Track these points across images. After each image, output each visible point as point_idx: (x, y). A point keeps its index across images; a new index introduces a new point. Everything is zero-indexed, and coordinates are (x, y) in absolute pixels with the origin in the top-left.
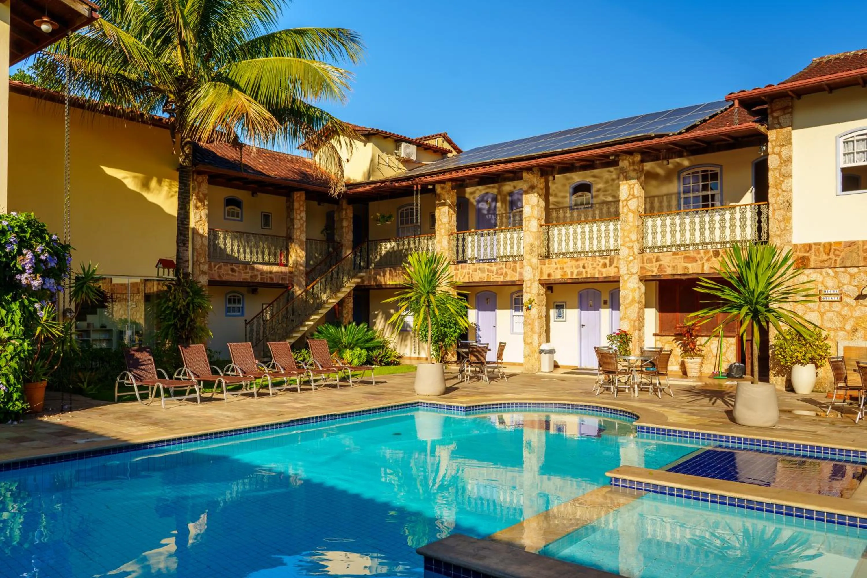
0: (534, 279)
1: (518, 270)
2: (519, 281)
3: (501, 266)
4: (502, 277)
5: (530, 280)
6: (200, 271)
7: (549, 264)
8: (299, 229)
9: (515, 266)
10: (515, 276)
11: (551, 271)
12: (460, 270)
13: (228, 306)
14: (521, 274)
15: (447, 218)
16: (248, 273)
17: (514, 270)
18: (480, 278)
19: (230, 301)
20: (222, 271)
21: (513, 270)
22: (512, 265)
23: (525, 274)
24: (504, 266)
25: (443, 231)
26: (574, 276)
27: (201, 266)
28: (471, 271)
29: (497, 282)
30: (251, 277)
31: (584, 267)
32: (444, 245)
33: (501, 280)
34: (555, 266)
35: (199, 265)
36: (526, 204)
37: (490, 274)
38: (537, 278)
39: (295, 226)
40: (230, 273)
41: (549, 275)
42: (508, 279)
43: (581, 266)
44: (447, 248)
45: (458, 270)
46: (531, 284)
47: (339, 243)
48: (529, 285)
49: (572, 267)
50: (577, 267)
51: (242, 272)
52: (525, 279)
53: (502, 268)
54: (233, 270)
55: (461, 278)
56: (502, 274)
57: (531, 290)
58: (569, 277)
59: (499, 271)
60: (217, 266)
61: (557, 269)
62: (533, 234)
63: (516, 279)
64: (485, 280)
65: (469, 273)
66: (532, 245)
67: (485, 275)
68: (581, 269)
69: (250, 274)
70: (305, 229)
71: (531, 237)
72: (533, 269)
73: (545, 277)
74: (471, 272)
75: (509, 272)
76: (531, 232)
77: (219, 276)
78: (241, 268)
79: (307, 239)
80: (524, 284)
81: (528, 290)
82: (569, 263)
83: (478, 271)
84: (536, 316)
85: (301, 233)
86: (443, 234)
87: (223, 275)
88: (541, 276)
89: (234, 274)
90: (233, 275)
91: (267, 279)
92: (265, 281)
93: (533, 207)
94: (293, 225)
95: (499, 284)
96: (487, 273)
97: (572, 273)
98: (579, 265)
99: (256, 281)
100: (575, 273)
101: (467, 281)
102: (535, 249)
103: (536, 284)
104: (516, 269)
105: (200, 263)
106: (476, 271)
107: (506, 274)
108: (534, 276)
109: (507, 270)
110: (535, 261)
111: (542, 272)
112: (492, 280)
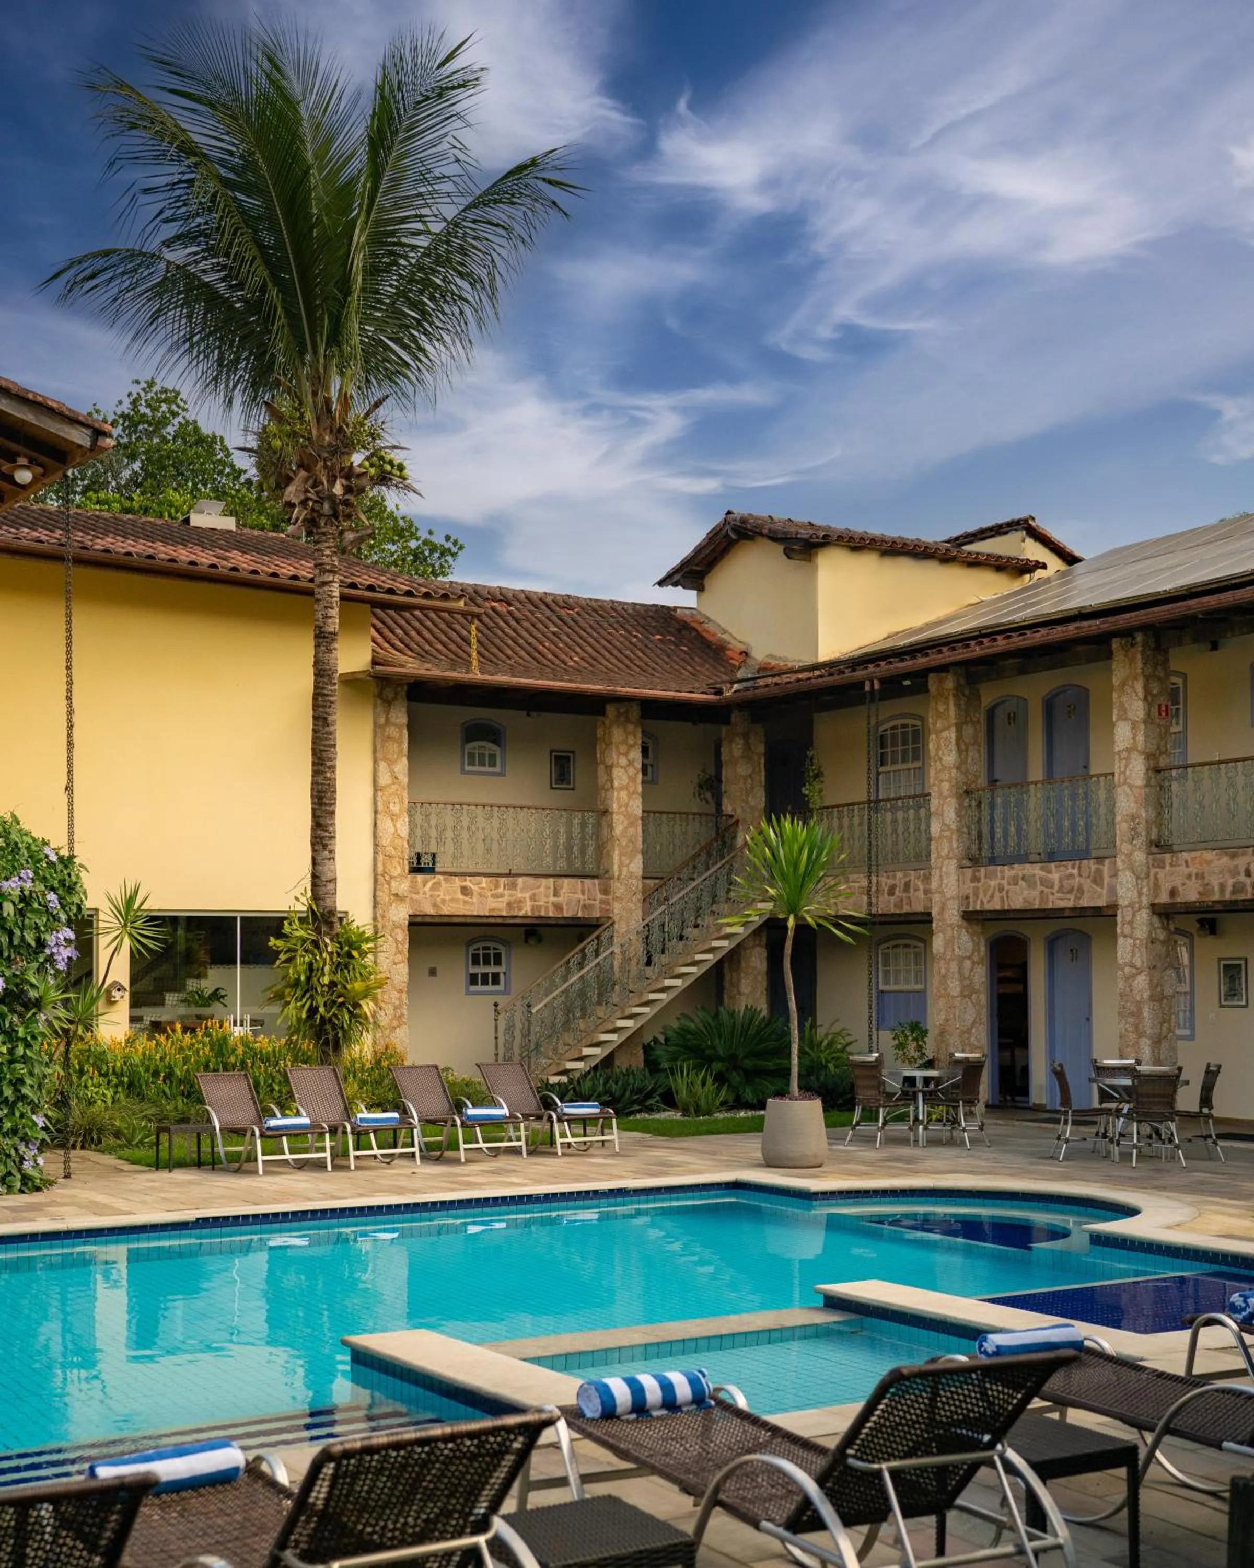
0: (1140, 902)
1: (1106, 880)
2: (1108, 907)
3: (1070, 871)
4: (1072, 897)
5: (1131, 905)
6: (391, 894)
7: (1171, 865)
8: (626, 788)
9: (1099, 872)
10: (1100, 896)
11: (1178, 882)
12: (983, 880)
13: (473, 970)
14: (1112, 891)
15: (954, 753)
16: (502, 896)
17: (1097, 879)
18: (1025, 900)
19: (476, 962)
20: (441, 894)
21: (1095, 881)
22: (1093, 867)
23: (1121, 892)
24: (1075, 871)
25: (946, 785)
26: (1228, 896)
27: (394, 884)
28: (1005, 882)
29: (1063, 910)
30: (509, 905)
31: (1248, 873)
32: (947, 821)
33: (1070, 904)
34: (1186, 871)
35: (389, 883)
36: (1120, 718)
37: (1046, 890)
38: (1145, 901)
39: (616, 784)
40: (461, 897)
41: (1173, 893)
42: (1085, 903)
43: (1242, 870)
44: (954, 827)
45: (978, 880)
46: (1134, 915)
47: (732, 816)
48: (1128, 918)
49: (1221, 872)
50: (1234, 872)
51: (489, 894)
52: (1122, 902)
53: (1071, 876)
54: (465, 891)
55: (985, 901)
56: (1071, 891)
57: (1133, 928)
58: (1217, 897)
59: (1065, 883)
60: (429, 885)
61: (1189, 876)
62: (1136, 791)
63: (1101, 903)
64: (1036, 907)
65: (1001, 889)
66: (1133, 818)
67: (1035, 893)
68: (1242, 878)
69: (506, 899)
70: (640, 789)
71: (1132, 799)
72: (1138, 878)
73: (1164, 898)
74: (1006, 887)
75: (1087, 884)
76: (1131, 787)
77: (435, 905)
78: (484, 885)
79: (644, 811)
80: (1119, 912)
81: (1127, 929)
82: (1216, 863)
83: (1021, 883)
84: (1146, 995)
85: (630, 795)
86: (946, 793)
87: (444, 901)
88: (1157, 896)
89: (467, 899)
90: (465, 902)
91: (547, 908)
92: (543, 914)
93: (1134, 726)
94: (612, 781)
95: (1067, 914)
96: (1040, 888)
97: (1222, 887)
98: (1236, 867)
99: (521, 913)
100: (1229, 889)
101: (998, 907)
102: (1141, 828)
103: (1144, 915)
104: (1102, 878)
105: (391, 877)
106: (1016, 884)
107: (1081, 890)
108: (1140, 894)
109: (1082, 881)
110: (1140, 857)
111: (1157, 886)
112: (1050, 906)
